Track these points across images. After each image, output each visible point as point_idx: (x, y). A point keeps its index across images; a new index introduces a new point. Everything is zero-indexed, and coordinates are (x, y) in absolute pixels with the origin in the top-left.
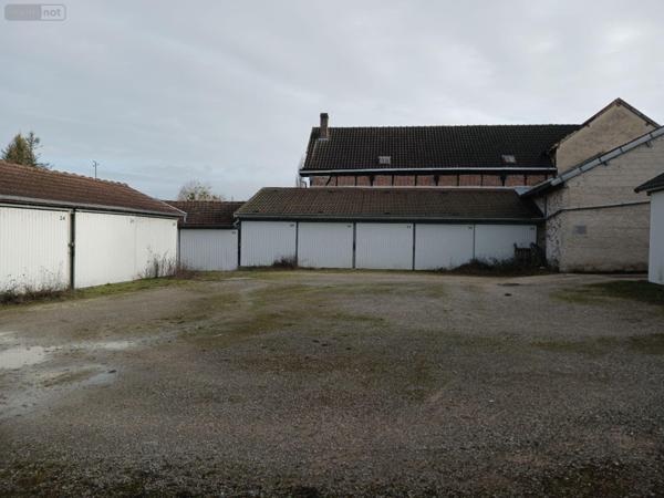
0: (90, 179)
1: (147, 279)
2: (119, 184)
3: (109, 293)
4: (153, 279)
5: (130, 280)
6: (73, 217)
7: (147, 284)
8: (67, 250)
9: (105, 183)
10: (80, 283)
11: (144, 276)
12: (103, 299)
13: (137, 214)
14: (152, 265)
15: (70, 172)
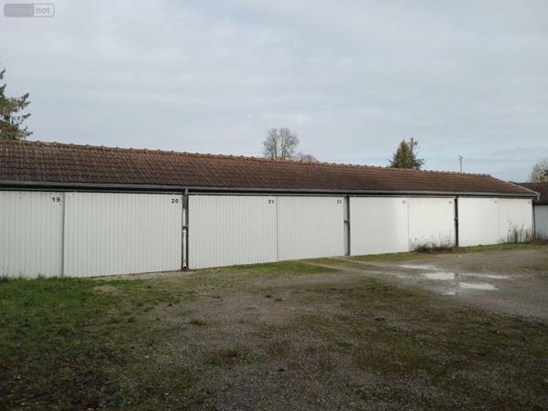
0: (458, 174)
1: (508, 243)
2: (484, 176)
3: (482, 251)
4: (514, 243)
5: (496, 243)
6: (456, 201)
7: (509, 246)
8: (453, 222)
9: (469, 175)
10: (461, 244)
11: (506, 241)
12: (479, 254)
13: (500, 197)
14: (512, 233)
15: (451, 171)
